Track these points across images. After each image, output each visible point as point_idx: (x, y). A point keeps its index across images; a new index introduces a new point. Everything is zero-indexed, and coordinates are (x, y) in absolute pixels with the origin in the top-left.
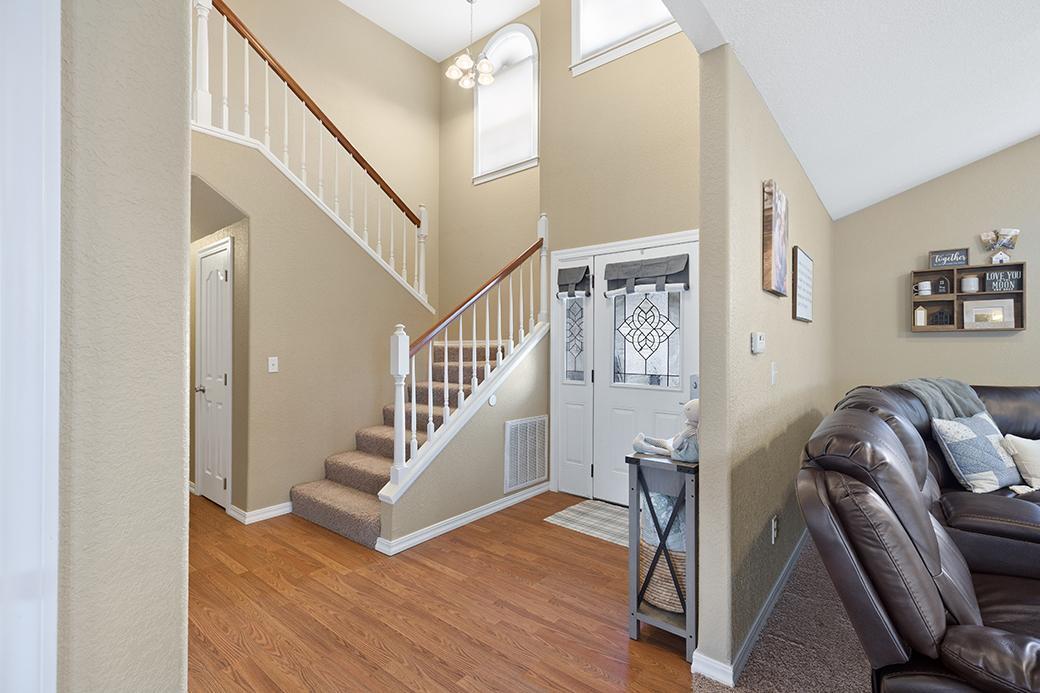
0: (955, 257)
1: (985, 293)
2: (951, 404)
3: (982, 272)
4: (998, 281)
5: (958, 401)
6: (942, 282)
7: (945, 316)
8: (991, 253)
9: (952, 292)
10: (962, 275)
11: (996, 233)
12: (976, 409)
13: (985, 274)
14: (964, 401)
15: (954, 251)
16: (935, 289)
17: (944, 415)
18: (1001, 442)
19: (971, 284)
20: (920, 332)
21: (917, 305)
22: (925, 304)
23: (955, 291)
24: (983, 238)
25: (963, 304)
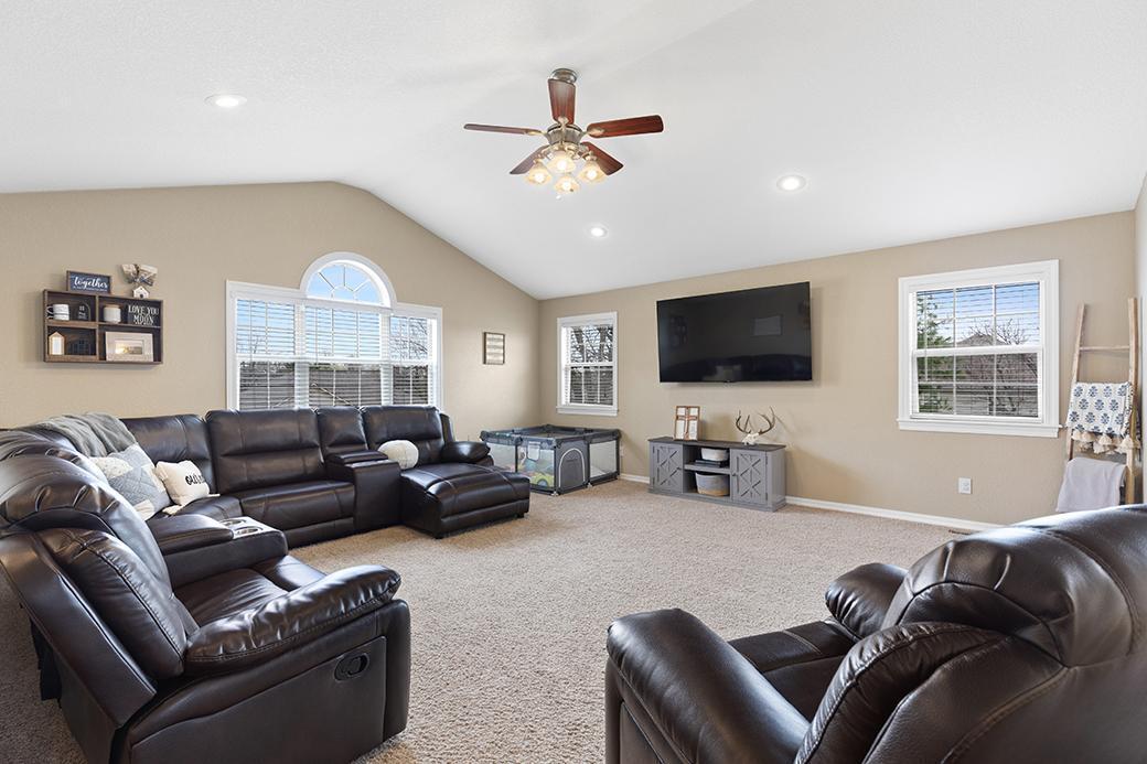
0: (97, 283)
1: (126, 325)
2: (102, 440)
3: (125, 303)
4: (140, 316)
5: (110, 436)
6: (82, 308)
7: (86, 346)
8: (132, 285)
9: (93, 320)
10: (103, 304)
11: (137, 268)
12: (128, 443)
13: (127, 307)
14: (114, 434)
15: (96, 276)
16: (73, 315)
17: (97, 453)
18: (154, 471)
19: (113, 314)
20: (56, 361)
21: (52, 330)
22: (63, 330)
23: (97, 319)
24: (125, 269)
25: (104, 335)
